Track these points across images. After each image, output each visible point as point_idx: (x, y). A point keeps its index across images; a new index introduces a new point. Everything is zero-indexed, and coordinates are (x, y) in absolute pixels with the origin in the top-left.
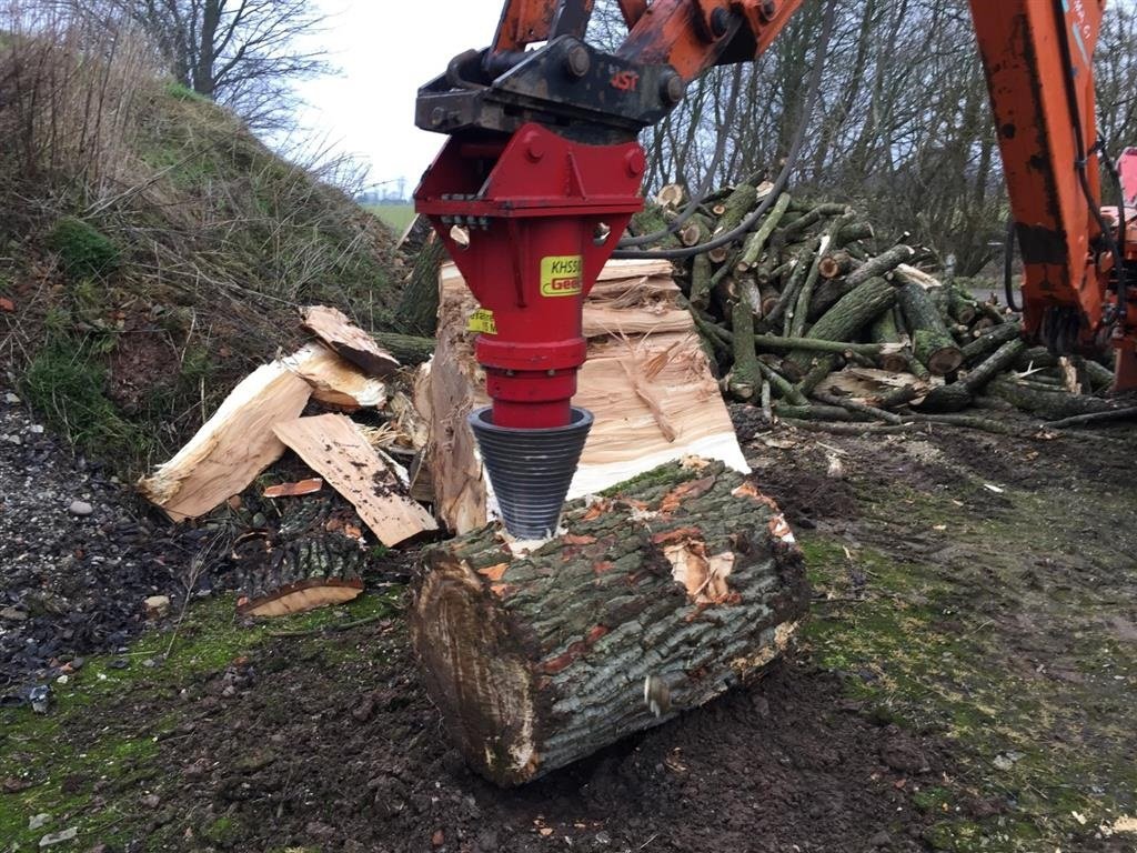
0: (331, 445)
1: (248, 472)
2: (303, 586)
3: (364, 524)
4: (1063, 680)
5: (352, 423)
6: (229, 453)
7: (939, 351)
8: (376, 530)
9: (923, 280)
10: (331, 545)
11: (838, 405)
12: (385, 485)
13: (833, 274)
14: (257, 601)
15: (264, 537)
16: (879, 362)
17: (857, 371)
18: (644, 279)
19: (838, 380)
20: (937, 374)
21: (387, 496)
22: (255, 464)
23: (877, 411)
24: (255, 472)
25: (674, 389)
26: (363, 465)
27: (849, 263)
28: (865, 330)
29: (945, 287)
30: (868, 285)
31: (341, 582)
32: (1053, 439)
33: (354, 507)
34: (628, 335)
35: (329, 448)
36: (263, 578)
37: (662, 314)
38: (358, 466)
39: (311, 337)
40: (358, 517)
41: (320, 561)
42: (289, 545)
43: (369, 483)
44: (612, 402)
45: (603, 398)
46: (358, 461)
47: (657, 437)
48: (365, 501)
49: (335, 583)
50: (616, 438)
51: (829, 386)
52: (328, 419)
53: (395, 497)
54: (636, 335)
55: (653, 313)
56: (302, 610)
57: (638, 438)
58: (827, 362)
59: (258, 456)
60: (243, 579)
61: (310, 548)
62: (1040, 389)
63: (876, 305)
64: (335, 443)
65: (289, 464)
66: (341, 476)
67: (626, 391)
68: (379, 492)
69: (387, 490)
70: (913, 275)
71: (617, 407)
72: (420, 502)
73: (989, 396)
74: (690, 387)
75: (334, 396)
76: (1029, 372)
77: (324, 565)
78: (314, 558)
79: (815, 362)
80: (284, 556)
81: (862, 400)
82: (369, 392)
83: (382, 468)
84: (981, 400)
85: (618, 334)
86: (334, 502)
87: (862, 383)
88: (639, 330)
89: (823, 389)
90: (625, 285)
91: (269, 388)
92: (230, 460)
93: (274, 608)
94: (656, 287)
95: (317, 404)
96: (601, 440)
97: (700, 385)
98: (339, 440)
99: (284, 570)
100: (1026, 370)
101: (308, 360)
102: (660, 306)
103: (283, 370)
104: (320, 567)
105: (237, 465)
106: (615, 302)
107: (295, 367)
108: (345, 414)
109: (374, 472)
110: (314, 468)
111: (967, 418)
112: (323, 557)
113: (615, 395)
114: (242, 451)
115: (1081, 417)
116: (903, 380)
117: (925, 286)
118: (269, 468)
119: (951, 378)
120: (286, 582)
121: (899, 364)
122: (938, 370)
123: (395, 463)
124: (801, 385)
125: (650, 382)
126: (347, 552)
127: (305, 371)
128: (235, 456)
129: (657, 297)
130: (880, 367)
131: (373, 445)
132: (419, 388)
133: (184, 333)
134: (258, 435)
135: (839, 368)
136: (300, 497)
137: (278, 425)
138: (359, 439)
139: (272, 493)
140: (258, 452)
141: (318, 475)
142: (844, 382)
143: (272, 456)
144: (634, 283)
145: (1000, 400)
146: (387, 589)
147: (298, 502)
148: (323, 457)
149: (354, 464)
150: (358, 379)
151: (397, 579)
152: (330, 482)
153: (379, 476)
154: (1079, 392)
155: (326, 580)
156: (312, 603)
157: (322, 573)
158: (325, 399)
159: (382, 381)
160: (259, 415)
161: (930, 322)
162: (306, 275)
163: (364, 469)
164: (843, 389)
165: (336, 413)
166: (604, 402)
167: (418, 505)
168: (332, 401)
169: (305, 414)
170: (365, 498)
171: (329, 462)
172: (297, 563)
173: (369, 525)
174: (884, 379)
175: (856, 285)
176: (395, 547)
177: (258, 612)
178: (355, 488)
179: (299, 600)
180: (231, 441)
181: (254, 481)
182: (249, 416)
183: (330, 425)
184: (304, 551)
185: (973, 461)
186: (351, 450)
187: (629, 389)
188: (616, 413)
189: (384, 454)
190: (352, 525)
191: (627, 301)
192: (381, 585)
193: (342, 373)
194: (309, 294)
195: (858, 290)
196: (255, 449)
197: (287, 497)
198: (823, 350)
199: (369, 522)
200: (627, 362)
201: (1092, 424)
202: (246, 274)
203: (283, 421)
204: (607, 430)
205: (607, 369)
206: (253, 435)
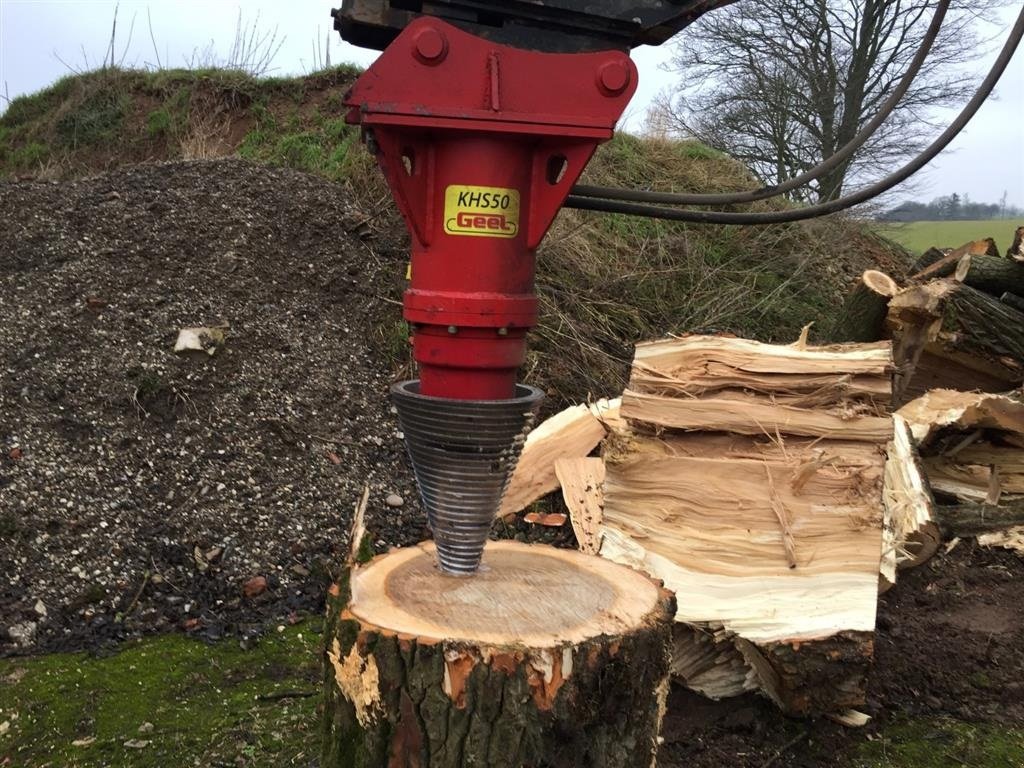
0: (593, 486)
1: (528, 496)
18: (845, 377)
22: (536, 490)
24: (534, 497)
25: (823, 509)
34: (786, 437)
37: (850, 420)
44: (741, 509)
45: (732, 502)
47: (778, 558)
48: (591, 545)
50: (727, 549)
54: (792, 437)
55: (839, 417)
57: (756, 554)
59: (541, 484)
66: (585, 515)
67: (761, 500)
71: (746, 516)
74: (846, 510)
85: (774, 434)
88: (814, 433)
90: (819, 381)
94: (859, 387)
96: (714, 547)
97: (859, 511)
102: (853, 410)
106: (804, 398)
107: (602, 411)
110: (567, 505)
113: (748, 502)
125: (795, 495)
129: (855, 399)
133: (526, 372)
134: (544, 467)
136: (546, 527)
137: (563, 462)
139: (530, 518)
140: (541, 481)
141: (566, 511)
143: (550, 488)
144: (832, 380)
148: (580, 496)
152: (572, 520)
160: (551, 450)
166: (733, 507)
169: (590, 454)
171: (582, 502)
178: (589, 530)
188: (740, 522)
191: (823, 399)
196: (539, 477)
203: (569, 458)
204: (724, 537)
205: (749, 472)
206: (541, 465)
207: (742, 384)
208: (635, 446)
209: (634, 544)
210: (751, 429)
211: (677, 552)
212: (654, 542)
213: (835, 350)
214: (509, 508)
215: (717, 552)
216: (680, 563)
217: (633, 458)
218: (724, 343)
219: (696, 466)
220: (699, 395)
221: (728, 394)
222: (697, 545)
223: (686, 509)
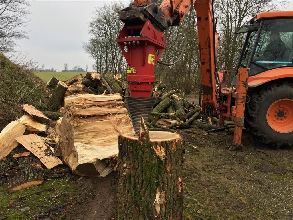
0: (32, 142)
1: (8, 151)
2: (27, 181)
3: (42, 163)
4: (211, 192)
5: (38, 136)
6: (3, 146)
7: (182, 115)
8: (46, 165)
9: (178, 98)
10: (34, 170)
11: (160, 128)
12: (48, 153)
13: (158, 97)
14: (14, 186)
15: (15, 169)
16: (169, 117)
17: (164, 119)
18: (116, 101)
19: (160, 122)
20: (182, 120)
21: (48, 156)
22: (10, 148)
23: (169, 129)
24: (10, 151)
25: (123, 127)
26: (41, 148)
27: (161, 94)
28: (165, 110)
29: (183, 100)
30: (166, 99)
31: (37, 180)
32: (207, 135)
33: (39, 159)
34: (112, 114)
35: (32, 143)
36: (15, 180)
37: (120, 109)
38: (40, 148)
39: (25, 113)
40: (41, 162)
41: (31, 174)
42: (22, 171)
43: (43, 152)
44: (109, 131)
45: (106, 130)
46: (40, 147)
49: (36, 180)
50: (110, 140)
51: (158, 123)
52: (31, 136)
53: (51, 156)
54: (114, 114)
55: (118, 109)
56: (26, 188)
57: (115, 139)
58: (157, 117)
59: (11, 146)
60: (9, 181)
61: (28, 171)
62: (203, 123)
63: (168, 104)
64: (33, 142)
65: (20, 148)
66: (35, 151)
67: (112, 128)
68: (46, 155)
69: (48, 154)
70: (176, 97)
71: (110, 132)
72: (57, 157)
73: (193, 125)
74: (127, 127)
75: (33, 129)
76: (201, 119)
77: (32, 175)
78: (29, 174)
79: (154, 117)
80: (21, 174)
81: (166, 126)
82: (42, 128)
83: (47, 148)
84: (191, 126)
85: (110, 114)
86: (34, 158)
87: (165, 122)
88: (115, 113)
89: (157, 124)
90: (111, 102)
91: (14, 127)
92: (3, 148)
93: (19, 188)
94: (118, 102)
95: (28, 131)
96: (107, 140)
97: (130, 126)
98: (34, 141)
99: (21, 177)
100: (200, 119)
101: (24, 119)
102: (120, 107)
103: (18, 122)
104: (31, 176)
105: (5, 149)
106: (108, 106)
107: (21, 122)
108: (36, 134)
109: (45, 149)
110: (27, 149)
111: (189, 130)
112: (32, 173)
113: (109, 129)
114: (7, 145)
115: (212, 130)
116: (174, 122)
117: (178, 99)
118: (14, 149)
119: (185, 121)
120: (22, 181)
121: (173, 118)
122: (182, 119)
123: (50, 147)
124: (151, 123)
125: (118, 126)
126: (39, 172)
127: (24, 122)
128: (5, 146)
129: (119, 105)
130: (169, 118)
131: (44, 142)
132: (56, 127)
134: (11, 141)
135: (160, 119)
136: (24, 157)
137: (17, 138)
138: (40, 141)
139: (16, 156)
140: (11, 145)
141: (29, 151)
142: (161, 122)
143: (15, 146)
144: (113, 102)
145: (195, 126)
146: (50, 181)
147: (23, 158)
148: (30, 146)
149: (39, 147)
150: (39, 124)
151: (52, 178)
152: (32, 152)
153: (46, 150)
154: (212, 124)
155: (33, 179)
156: (29, 186)
157: (32, 178)
158: (30, 130)
159: (45, 125)
160: (11, 135)
161: (180, 108)
162: (22, 96)
163: (42, 149)
164: (161, 124)
165: (33, 134)
167: (57, 158)
168: (32, 131)
169: (24, 134)
170: (42, 156)
171: (32, 147)
172: (25, 175)
173: (44, 164)
174: (170, 121)
175: (163, 99)
176: (51, 169)
177: (14, 189)
178: (39, 154)
179: (25, 185)
180: (4, 142)
181: (10, 153)
182: (9, 135)
183: (32, 137)
184: (27, 172)
185: (190, 141)
186: (37, 144)
187: (113, 127)
188: (109, 133)
189: (47, 144)
190: (39, 164)
191: (112, 106)
192: (48, 180)
193: (34, 123)
194: (23, 101)
195: (164, 100)
196: (10, 144)
197: (20, 157)
198: (156, 115)
199: (44, 163)
200: (112, 121)
201: (215, 131)
202: (6, 96)
203: (18, 136)
204: (108, 137)
205: (107, 123)
206: (10, 140)
207: (95, 104)
208: (81, 121)
209: (86, 145)
210: (104, 113)
211: (98, 143)
212: (92, 143)
213: (109, 95)
214: (3, 156)
215: (108, 141)
216: (101, 146)
217: (82, 124)
218: (87, 95)
219: (95, 124)
220: (89, 108)
221: (93, 107)
222: (103, 141)
223: (96, 134)
